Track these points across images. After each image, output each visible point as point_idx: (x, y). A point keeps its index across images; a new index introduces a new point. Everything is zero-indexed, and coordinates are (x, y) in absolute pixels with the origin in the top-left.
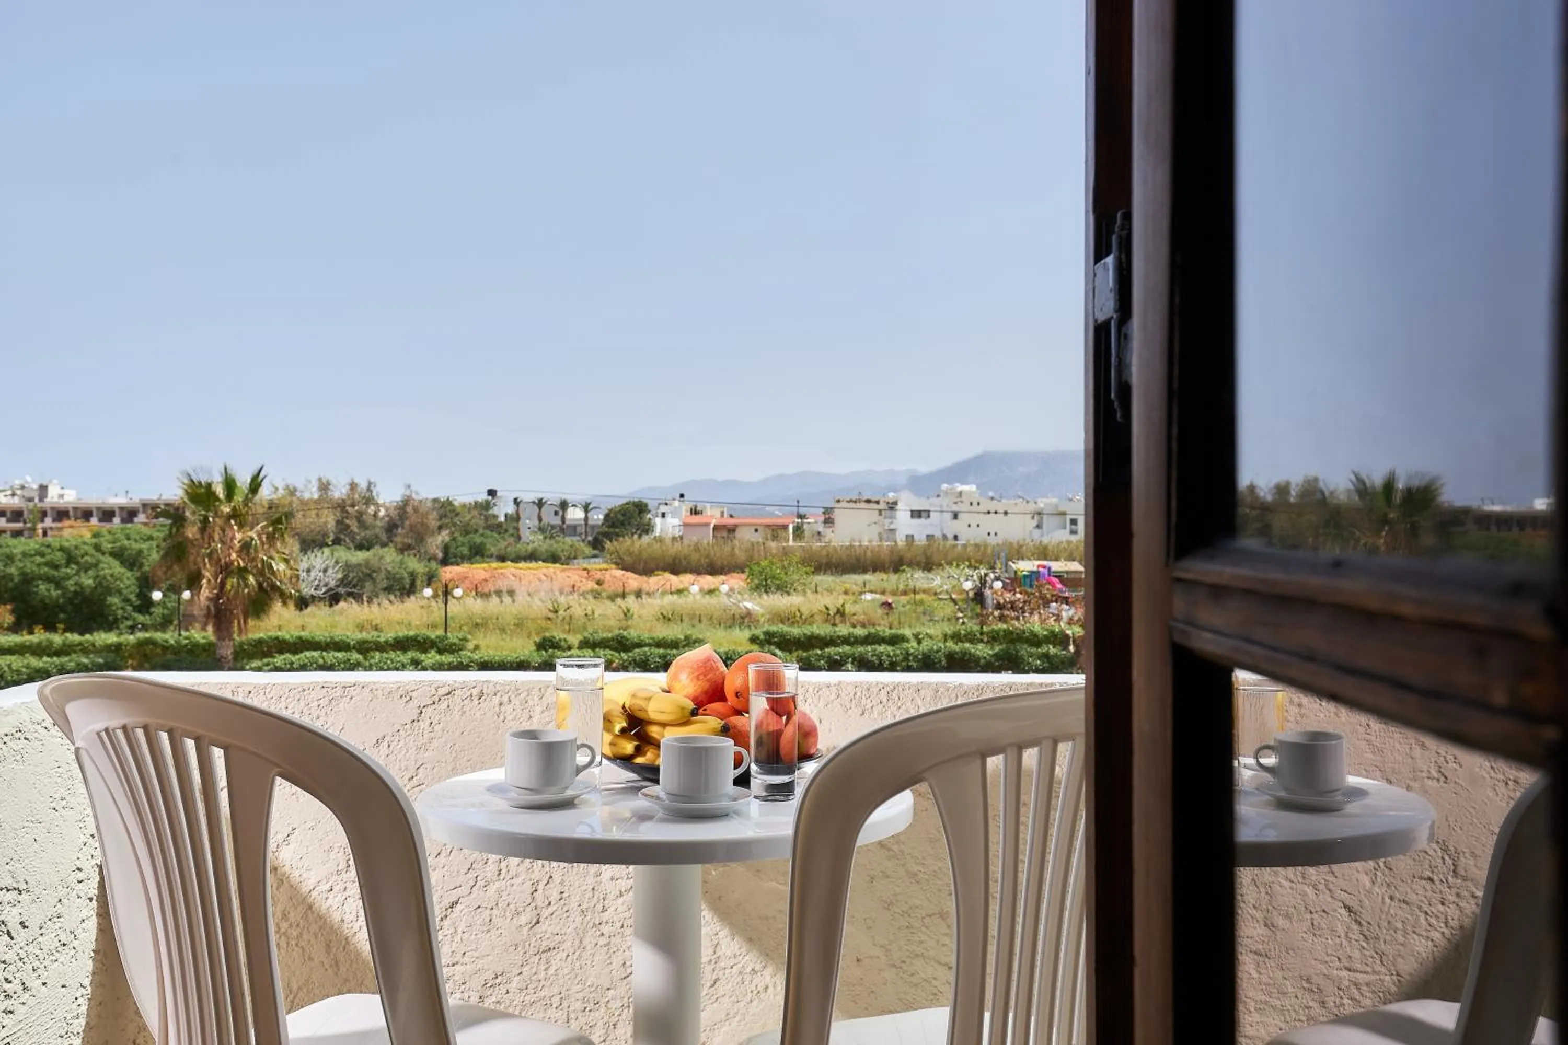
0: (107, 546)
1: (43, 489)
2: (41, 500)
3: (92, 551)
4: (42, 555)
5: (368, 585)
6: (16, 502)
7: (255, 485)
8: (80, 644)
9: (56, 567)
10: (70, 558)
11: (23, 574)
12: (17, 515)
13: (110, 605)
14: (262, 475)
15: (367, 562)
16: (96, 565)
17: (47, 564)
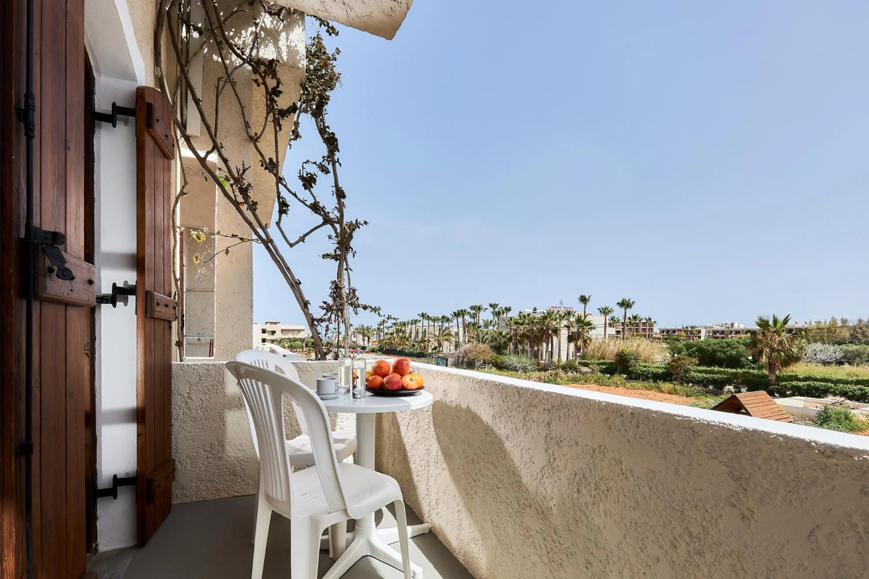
0: (742, 342)
1: (732, 324)
2: (732, 328)
3: (736, 343)
4: (719, 344)
5: (858, 359)
6: (723, 329)
7: (786, 321)
8: (723, 371)
9: (724, 348)
10: (729, 345)
11: (713, 350)
12: (723, 332)
13: (742, 360)
14: (789, 318)
15: (857, 350)
16: (737, 348)
17: (721, 347)
